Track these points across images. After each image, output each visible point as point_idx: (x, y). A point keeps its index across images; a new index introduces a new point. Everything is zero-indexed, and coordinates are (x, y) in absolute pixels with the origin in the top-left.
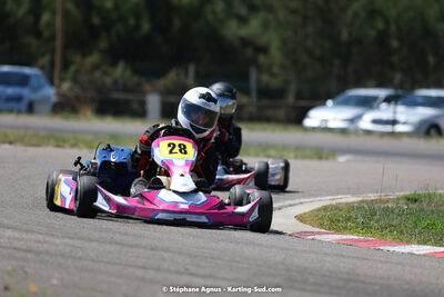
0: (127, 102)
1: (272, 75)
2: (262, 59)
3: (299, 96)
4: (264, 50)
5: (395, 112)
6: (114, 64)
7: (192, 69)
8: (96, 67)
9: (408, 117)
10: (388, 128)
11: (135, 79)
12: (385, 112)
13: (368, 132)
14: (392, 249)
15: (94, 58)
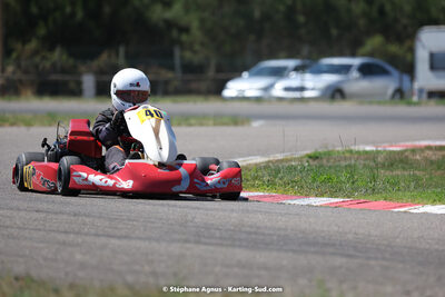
0: (65, 83)
1: (195, 52)
2: (184, 37)
3: (219, 70)
4: (185, 30)
5: (302, 80)
6: (52, 49)
7: (122, 50)
8: (35, 53)
9: (314, 83)
10: (297, 95)
11: (71, 61)
12: (294, 80)
13: (280, 99)
14: (292, 202)
15: (33, 45)
